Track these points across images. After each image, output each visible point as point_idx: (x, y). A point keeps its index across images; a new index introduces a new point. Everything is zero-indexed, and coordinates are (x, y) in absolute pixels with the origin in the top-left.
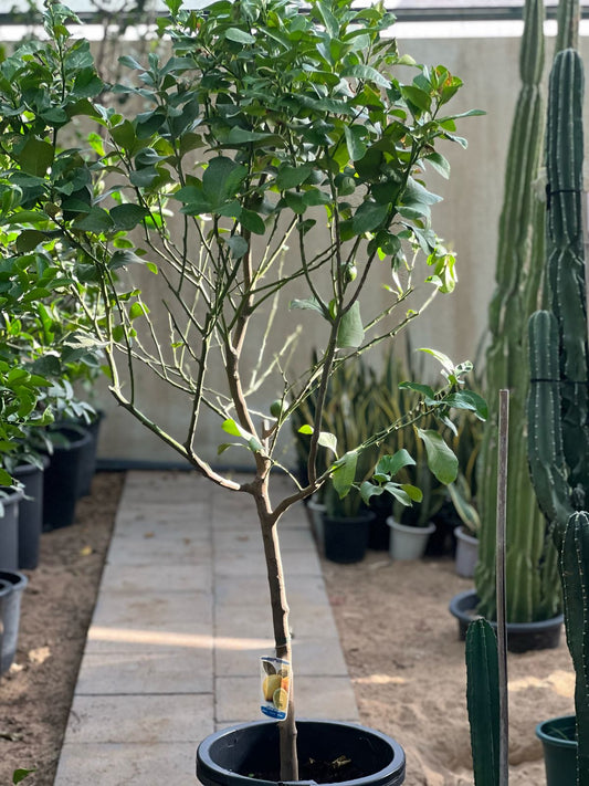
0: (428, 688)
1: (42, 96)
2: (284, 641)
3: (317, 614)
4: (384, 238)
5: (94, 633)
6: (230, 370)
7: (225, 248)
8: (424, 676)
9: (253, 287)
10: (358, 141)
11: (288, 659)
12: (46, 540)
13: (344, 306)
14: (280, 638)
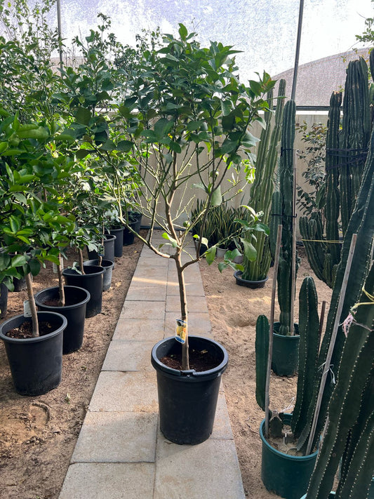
0: (228, 300)
1: (87, 90)
2: (185, 314)
3: (197, 275)
4: (234, 157)
5: (134, 279)
6: (167, 212)
7: (164, 160)
8: (227, 295)
9: (177, 178)
10: (226, 107)
11: (186, 321)
12: (124, 248)
13: (215, 187)
14: (184, 314)
